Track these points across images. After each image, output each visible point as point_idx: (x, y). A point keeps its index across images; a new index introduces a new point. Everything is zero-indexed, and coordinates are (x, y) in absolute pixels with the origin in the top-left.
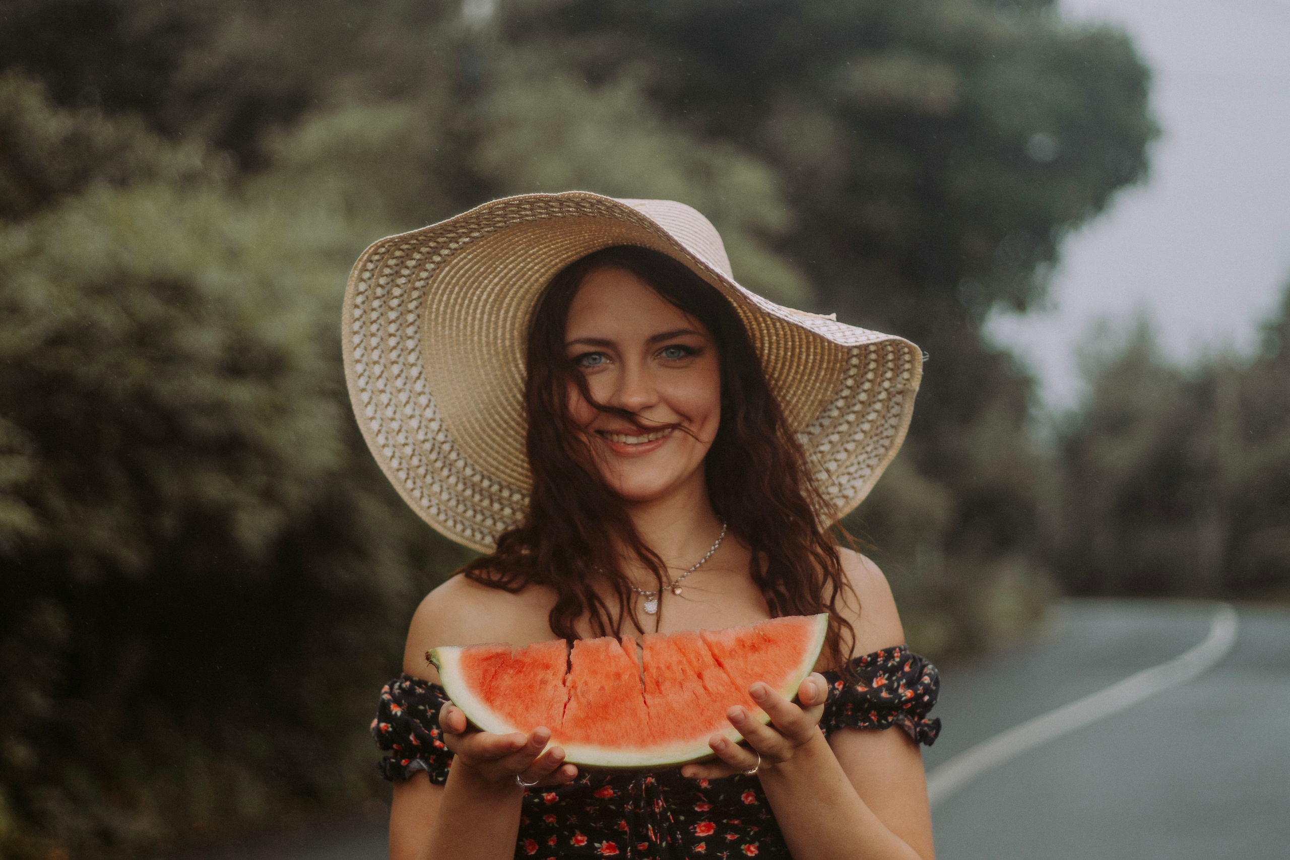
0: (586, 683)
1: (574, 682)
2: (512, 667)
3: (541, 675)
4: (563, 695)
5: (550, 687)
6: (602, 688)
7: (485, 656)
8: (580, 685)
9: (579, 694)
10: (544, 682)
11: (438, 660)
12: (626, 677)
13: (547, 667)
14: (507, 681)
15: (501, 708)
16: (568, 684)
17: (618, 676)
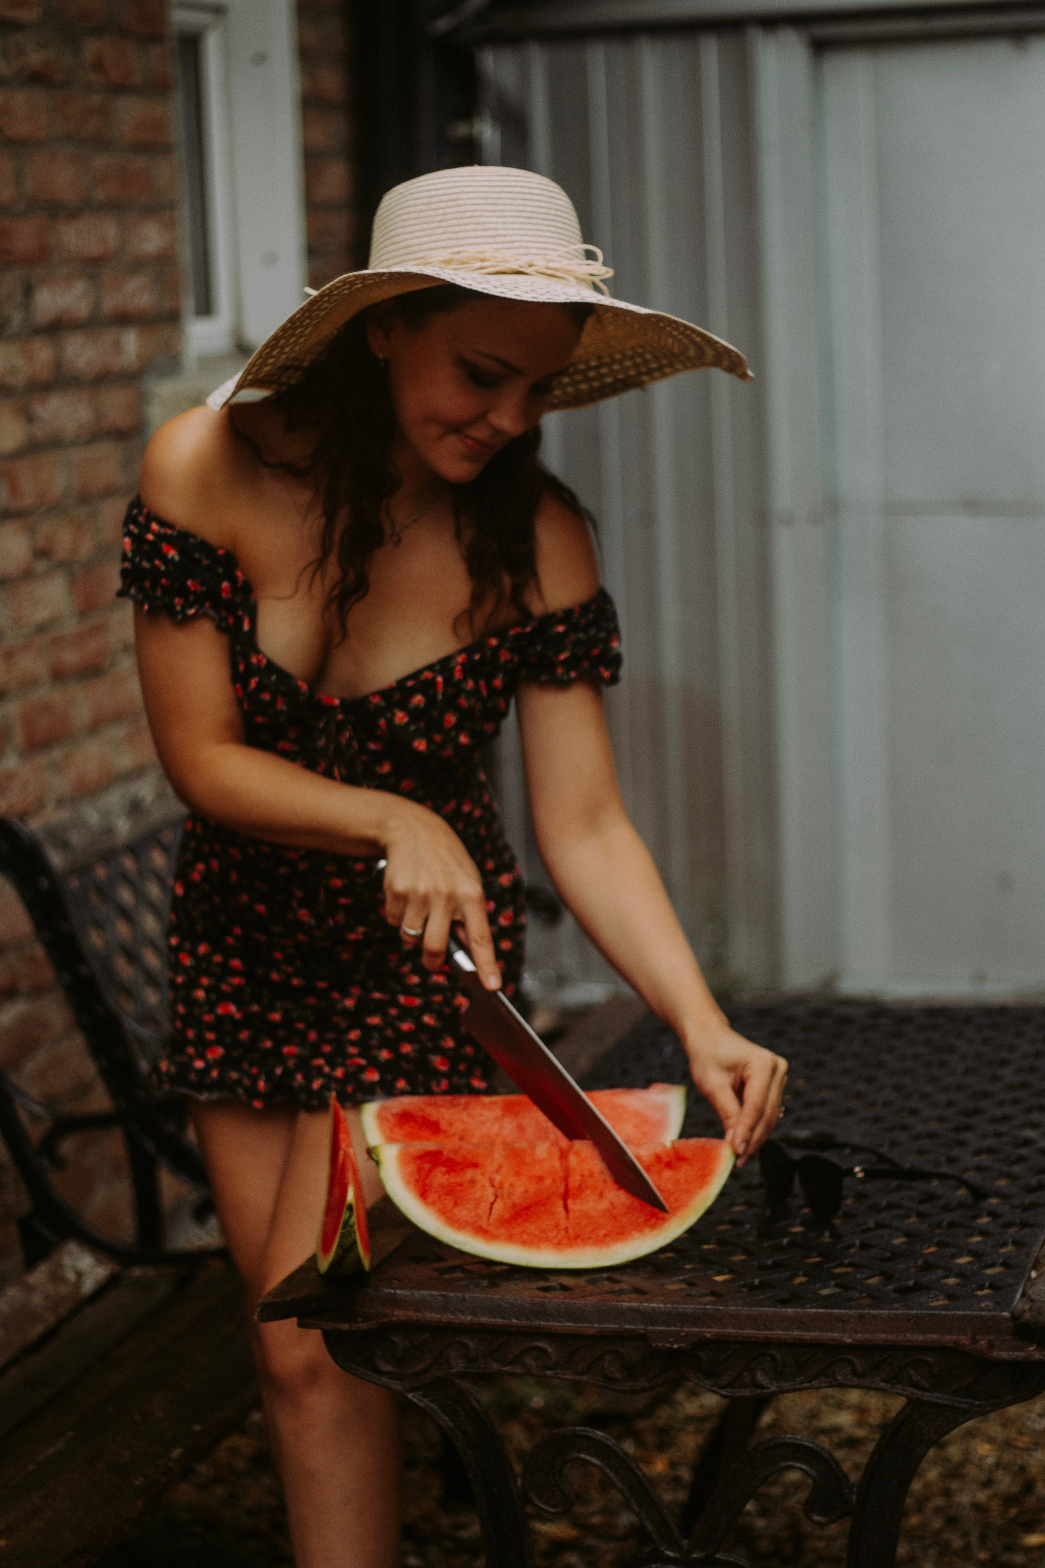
0: (512, 1185)
1: (502, 1183)
2: (444, 1164)
3: (470, 1174)
4: (490, 1193)
5: (478, 1186)
6: (526, 1191)
7: (421, 1153)
8: (506, 1185)
9: (506, 1195)
10: (473, 1182)
11: (378, 1156)
12: (548, 1181)
13: (475, 1166)
14: (440, 1177)
15: (433, 1204)
16: (496, 1184)
17: (541, 1179)
